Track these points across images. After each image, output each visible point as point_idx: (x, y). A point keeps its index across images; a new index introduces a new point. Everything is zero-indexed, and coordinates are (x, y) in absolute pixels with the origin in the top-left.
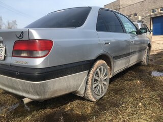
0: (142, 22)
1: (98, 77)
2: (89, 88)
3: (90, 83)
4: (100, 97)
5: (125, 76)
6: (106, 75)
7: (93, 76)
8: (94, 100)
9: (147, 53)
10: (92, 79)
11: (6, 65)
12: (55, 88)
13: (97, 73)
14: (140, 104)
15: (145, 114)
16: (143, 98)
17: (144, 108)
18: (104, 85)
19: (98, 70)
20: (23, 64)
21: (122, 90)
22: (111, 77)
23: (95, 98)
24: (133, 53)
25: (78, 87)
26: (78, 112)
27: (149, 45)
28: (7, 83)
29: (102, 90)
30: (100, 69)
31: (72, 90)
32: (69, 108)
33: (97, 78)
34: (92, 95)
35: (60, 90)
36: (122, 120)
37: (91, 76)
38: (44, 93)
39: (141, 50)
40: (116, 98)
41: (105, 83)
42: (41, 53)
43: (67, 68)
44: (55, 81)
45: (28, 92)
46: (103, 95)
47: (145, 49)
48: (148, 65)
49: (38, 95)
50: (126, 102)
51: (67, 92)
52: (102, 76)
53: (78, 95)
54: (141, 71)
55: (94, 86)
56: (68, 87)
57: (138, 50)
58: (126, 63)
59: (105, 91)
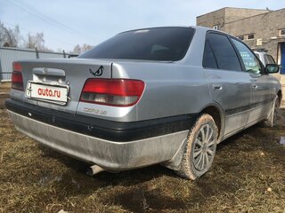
0: (266, 51)
1: (201, 140)
2: (187, 158)
3: (189, 150)
4: (202, 173)
5: (238, 143)
6: (212, 139)
7: (194, 140)
8: (192, 177)
9: (276, 106)
10: (192, 144)
11: (68, 113)
12: (142, 154)
13: (200, 136)
14: (269, 189)
15: (278, 205)
16: (272, 181)
17: (276, 196)
18: (209, 154)
19: (202, 129)
20: (99, 114)
21: (236, 165)
22: (218, 142)
23: (194, 175)
24: (255, 105)
25: (172, 155)
26: (170, 194)
27: (280, 93)
28: (67, 141)
29: (205, 163)
30: (205, 129)
31: (163, 159)
32: (154, 187)
33: (200, 143)
34: (191, 169)
35: (149, 157)
36: (243, 210)
37: (191, 139)
38: (127, 159)
39: (267, 101)
40: (228, 177)
41: (210, 152)
42: (127, 100)
43: (160, 124)
44: (144, 143)
45: (101, 157)
46: (206, 170)
47: (272, 100)
48: (276, 127)
49: (118, 162)
50: (246, 185)
51: (157, 161)
52: (206, 141)
53: (169, 167)
54: (265, 136)
55: (195, 155)
56: (159, 154)
57: (262, 100)
58: (242, 122)
59: (209, 164)
